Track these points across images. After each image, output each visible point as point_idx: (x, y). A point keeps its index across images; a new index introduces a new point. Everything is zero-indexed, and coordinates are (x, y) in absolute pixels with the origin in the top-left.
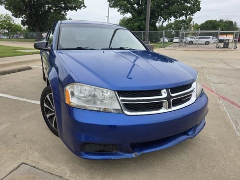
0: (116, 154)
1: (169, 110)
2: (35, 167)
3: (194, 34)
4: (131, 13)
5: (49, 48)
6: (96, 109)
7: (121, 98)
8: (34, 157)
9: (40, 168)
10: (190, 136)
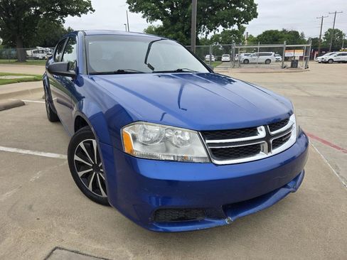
0: (203, 222)
1: (270, 154)
2: (77, 252)
3: (249, 50)
4: (162, 19)
5: (72, 72)
7: (208, 141)
8: (72, 238)
9: (84, 252)
10: (292, 189)
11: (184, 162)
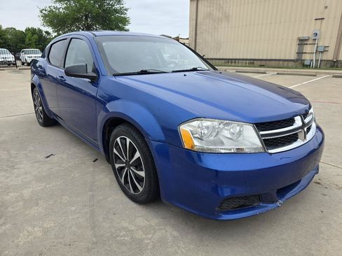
0: (259, 207)
6: (233, 151)
11: (239, 153)
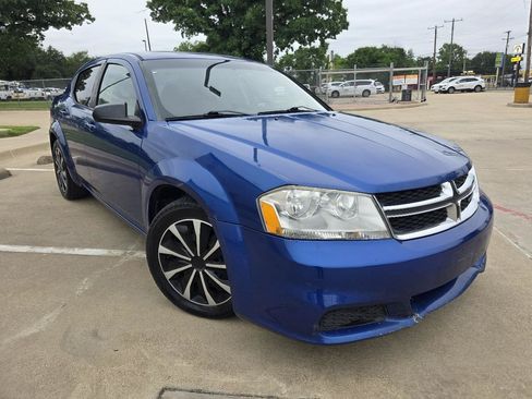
1: (459, 221)
3: (336, 77)
6: (339, 237)
7: (386, 208)
